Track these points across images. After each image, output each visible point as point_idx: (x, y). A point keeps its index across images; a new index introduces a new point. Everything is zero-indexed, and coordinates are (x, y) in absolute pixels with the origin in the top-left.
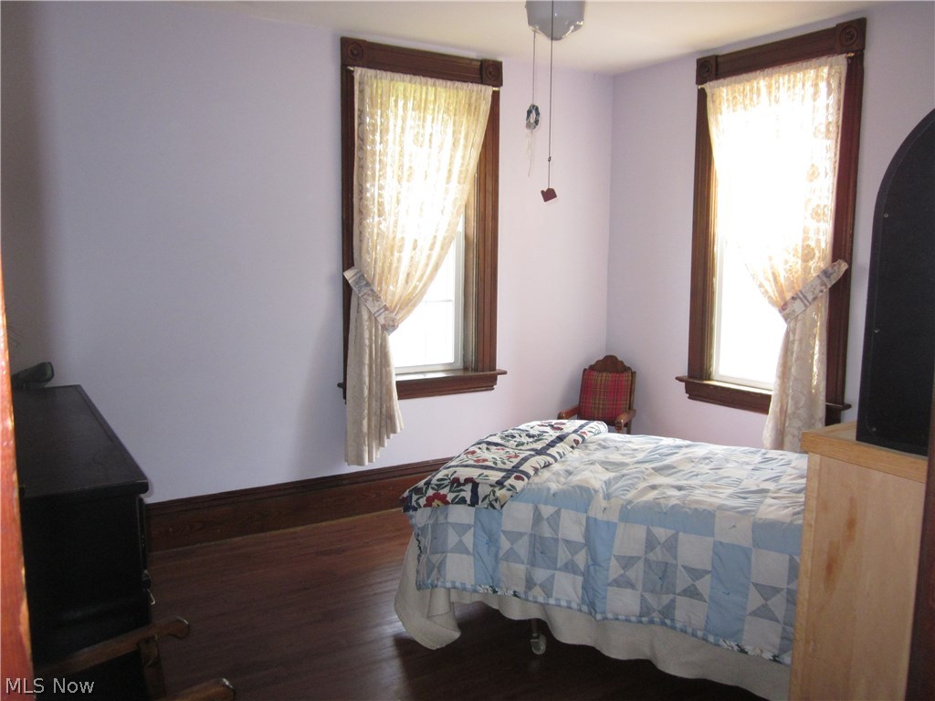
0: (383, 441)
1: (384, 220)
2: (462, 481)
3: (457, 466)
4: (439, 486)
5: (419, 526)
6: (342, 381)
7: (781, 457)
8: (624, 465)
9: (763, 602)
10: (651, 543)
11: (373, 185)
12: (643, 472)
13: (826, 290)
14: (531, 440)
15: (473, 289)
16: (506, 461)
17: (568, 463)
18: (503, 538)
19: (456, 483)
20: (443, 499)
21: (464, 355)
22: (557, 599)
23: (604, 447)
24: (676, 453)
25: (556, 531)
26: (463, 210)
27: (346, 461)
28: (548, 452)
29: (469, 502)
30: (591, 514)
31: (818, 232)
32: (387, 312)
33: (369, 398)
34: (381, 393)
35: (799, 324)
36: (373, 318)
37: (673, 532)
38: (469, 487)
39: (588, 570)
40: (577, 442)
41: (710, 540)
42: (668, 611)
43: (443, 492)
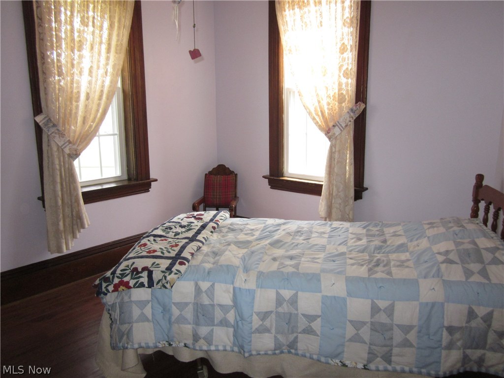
0: (76, 235)
1: (63, 79)
2: (140, 270)
3: (134, 258)
4: (123, 275)
5: (109, 304)
6: (41, 195)
7: (341, 226)
8: (249, 242)
9: (356, 332)
10: (280, 301)
11: (52, 53)
12: (264, 248)
13: (353, 121)
14: (183, 230)
15: (131, 127)
16: (170, 250)
17: (212, 245)
18: (174, 308)
19: (135, 272)
20: (127, 285)
21: (128, 170)
22: (217, 346)
23: (233, 230)
24: (278, 230)
25: (212, 299)
26: (120, 72)
27: (49, 251)
28: (197, 238)
29: (146, 285)
30: (237, 285)
31: (347, 84)
32: (70, 145)
33: (62, 206)
34: (71, 202)
35: (338, 142)
36: (60, 149)
37: (294, 292)
38: (145, 274)
39: (238, 325)
40: (214, 228)
41: (319, 295)
42: (293, 345)
43: (126, 279)
